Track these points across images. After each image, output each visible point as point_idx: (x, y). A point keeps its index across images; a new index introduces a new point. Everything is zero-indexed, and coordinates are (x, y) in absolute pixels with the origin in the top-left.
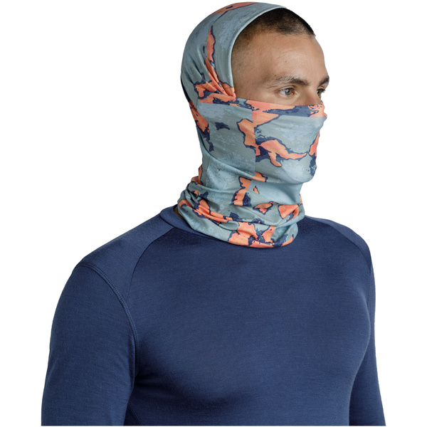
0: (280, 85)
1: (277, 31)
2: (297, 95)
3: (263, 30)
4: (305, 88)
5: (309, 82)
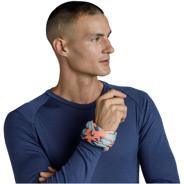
0: (93, 37)
1: (89, 15)
2: (100, 40)
3: (82, 15)
4: (103, 37)
5: (104, 34)
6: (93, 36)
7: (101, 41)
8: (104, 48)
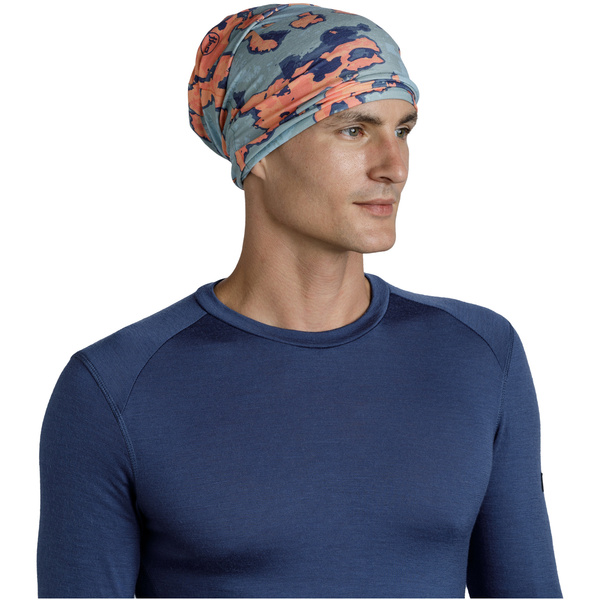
2: (368, 136)
4: (378, 128)
5: (382, 120)
6: (343, 121)
7: (370, 141)
8: (377, 162)
